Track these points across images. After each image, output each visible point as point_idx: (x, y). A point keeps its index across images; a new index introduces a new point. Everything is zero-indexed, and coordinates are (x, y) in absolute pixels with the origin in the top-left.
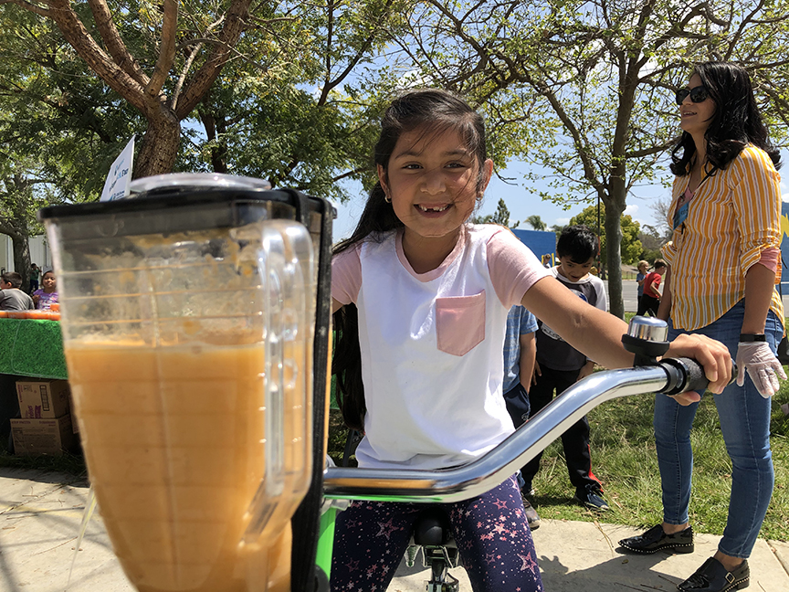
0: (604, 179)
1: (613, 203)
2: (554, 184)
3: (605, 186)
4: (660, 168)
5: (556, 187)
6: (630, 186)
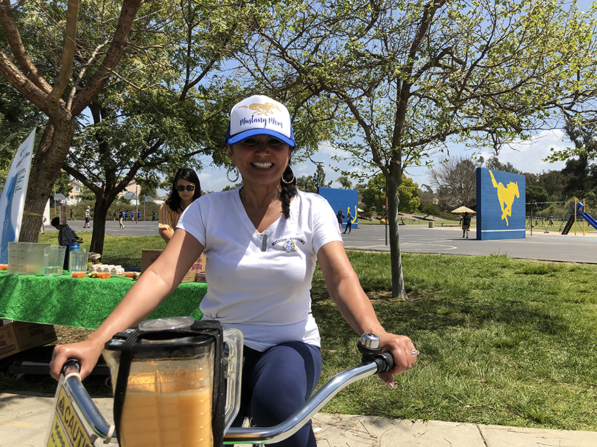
0: (387, 162)
3: (387, 166)
6: (405, 166)
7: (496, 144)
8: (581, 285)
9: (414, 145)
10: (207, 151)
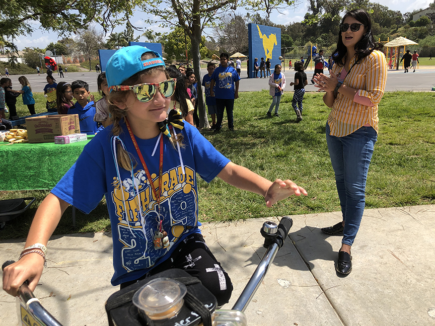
1: (195, 38)
2: (162, 26)
3: (190, 28)
4: (218, 18)
5: (163, 27)
6: (203, 28)
7: (268, 9)
8: (320, 107)
9: (209, 10)
10: (35, 17)
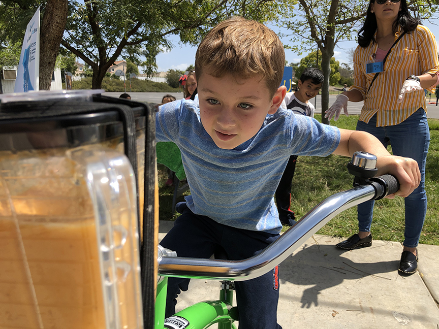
0: (322, 37)
1: (327, 52)
3: (322, 41)
6: (337, 41)
